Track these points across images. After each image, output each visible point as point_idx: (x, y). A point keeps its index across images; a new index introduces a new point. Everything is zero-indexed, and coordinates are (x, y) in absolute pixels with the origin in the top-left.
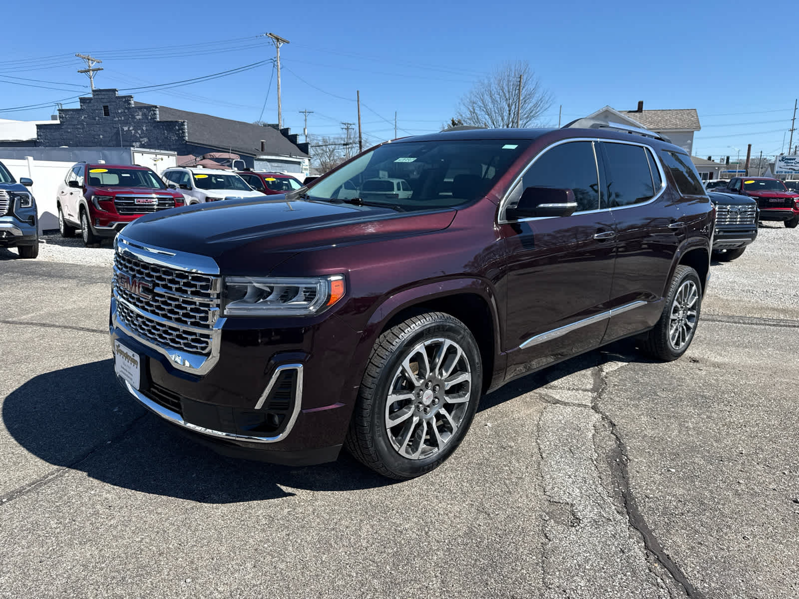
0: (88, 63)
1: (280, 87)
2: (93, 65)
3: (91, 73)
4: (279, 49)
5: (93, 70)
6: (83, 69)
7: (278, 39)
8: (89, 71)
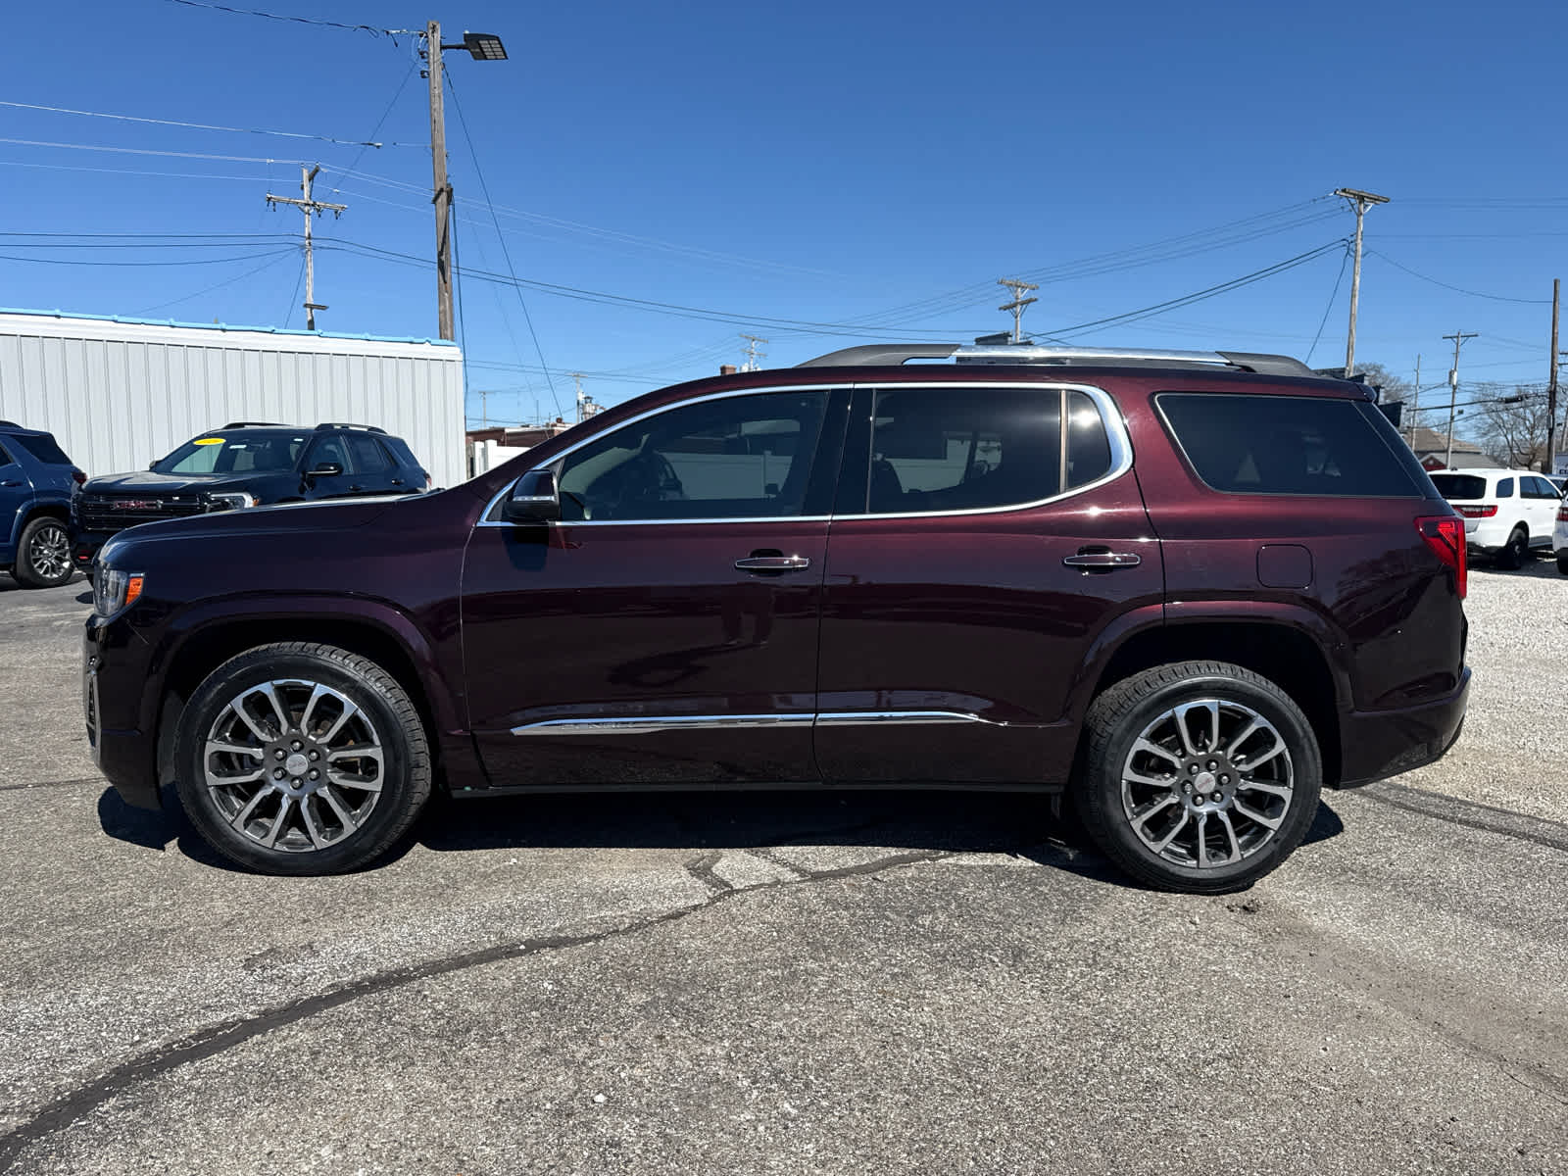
0: (1016, 291)
1: (1357, 293)
2: (1022, 295)
3: (1019, 308)
4: (1362, 218)
5: (1022, 304)
6: (1007, 304)
7: (1362, 199)
8: (1015, 305)
